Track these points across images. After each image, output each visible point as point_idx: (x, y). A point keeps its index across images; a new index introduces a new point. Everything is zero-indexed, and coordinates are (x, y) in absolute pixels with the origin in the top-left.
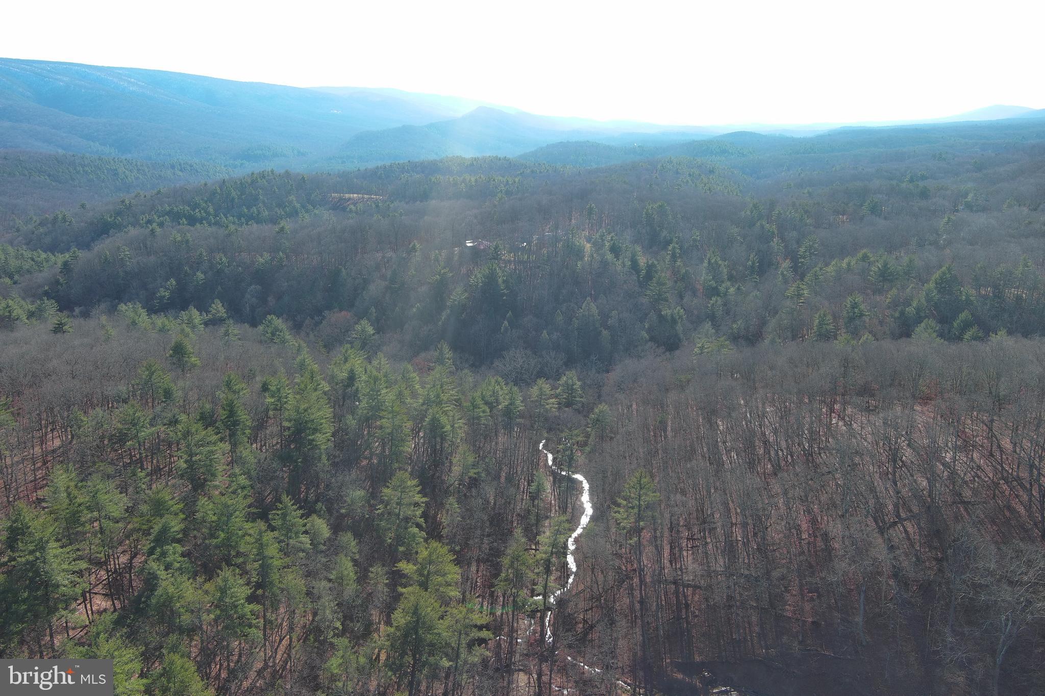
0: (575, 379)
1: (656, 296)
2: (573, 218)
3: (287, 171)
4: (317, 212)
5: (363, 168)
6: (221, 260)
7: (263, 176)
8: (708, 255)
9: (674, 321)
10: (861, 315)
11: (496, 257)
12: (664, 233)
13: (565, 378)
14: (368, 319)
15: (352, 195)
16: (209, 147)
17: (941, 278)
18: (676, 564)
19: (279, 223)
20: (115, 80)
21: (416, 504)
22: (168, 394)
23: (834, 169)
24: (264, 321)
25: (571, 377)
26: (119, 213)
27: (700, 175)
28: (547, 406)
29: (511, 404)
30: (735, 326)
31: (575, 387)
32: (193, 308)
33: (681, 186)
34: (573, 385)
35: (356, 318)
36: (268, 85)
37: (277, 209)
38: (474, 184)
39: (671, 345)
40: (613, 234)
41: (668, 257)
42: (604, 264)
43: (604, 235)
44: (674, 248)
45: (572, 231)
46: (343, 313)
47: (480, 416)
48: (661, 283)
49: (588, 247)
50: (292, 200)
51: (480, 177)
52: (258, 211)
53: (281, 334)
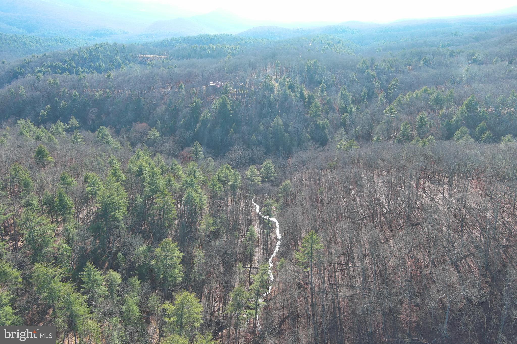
0: (271, 164)
1: (314, 114)
2: (268, 68)
3: (115, 43)
4: (131, 65)
5: (156, 41)
6: (75, 94)
7: (101, 45)
8: (341, 90)
9: (324, 128)
10: (426, 124)
11: (226, 92)
12: (317, 77)
13: (265, 163)
14: (156, 128)
15: (150, 56)
17: (469, 103)
18: (332, 281)
23: (401, 41)
24: (98, 130)
25: (269, 163)
26: (23, 67)
27: (333, 44)
29: (235, 182)
30: (356, 129)
31: (271, 168)
32: (60, 121)
33: (324, 50)
34: (270, 167)
35: (150, 127)
37: (109, 64)
38: (214, 49)
40: (290, 78)
41: (320, 91)
42: (286, 96)
43: (285, 79)
44: (323, 86)
45: (268, 76)
46: (142, 124)
47: (217, 191)
48: (316, 107)
49: (276, 85)
50: (118, 59)
51: (218, 46)
52: (99, 65)
53: (107, 137)
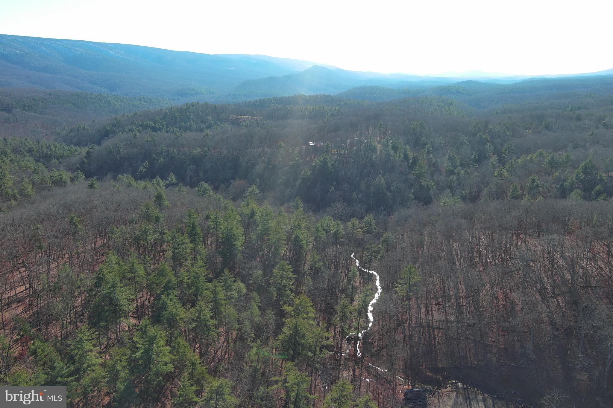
0: (372, 219)
1: (418, 175)
2: (370, 130)
3: (206, 102)
4: (223, 125)
5: (247, 101)
6: (173, 151)
7: (193, 105)
8: (449, 152)
9: (428, 188)
10: (538, 187)
11: (327, 151)
12: (423, 139)
13: (366, 218)
14: (255, 185)
15: (242, 116)
16: (160, 89)
17: (586, 166)
18: (429, 317)
19: (204, 132)
20: (108, 50)
21: (290, 279)
22: (157, 219)
23: (525, 103)
24: (198, 185)
25: (370, 218)
26: (114, 125)
27: (444, 106)
28: (357, 233)
29: (337, 231)
30: (464, 192)
31: (372, 223)
32: (159, 177)
33: (433, 112)
34: (371, 222)
35: (249, 184)
37: (201, 124)
38: (312, 110)
39: (426, 201)
40: (394, 139)
41: (425, 153)
42: (388, 155)
43: (388, 140)
44: (429, 147)
45: (370, 137)
46: (242, 181)
47: (321, 237)
48: (421, 167)
49: (379, 147)
50: (209, 119)
51: (316, 107)
52: (190, 125)
53: (208, 192)
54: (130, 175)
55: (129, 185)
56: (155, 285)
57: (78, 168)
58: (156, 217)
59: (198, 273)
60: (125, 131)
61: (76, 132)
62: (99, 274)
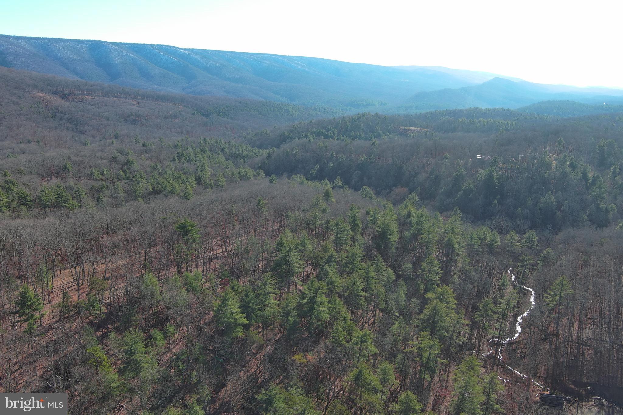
0: (535, 235)
1: (597, 195)
4: (391, 136)
5: (418, 113)
6: (342, 157)
7: (364, 115)
9: (607, 211)
11: (494, 164)
12: (610, 159)
13: (528, 234)
14: (416, 193)
15: (411, 128)
16: (334, 99)
19: (372, 140)
21: (438, 273)
22: (324, 210)
24: (362, 189)
25: (532, 234)
26: (291, 132)
28: (515, 247)
29: (493, 240)
32: (327, 180)
34: (533, 238)
35: (410, 192)
36: (369, 65)
37: (369, 133)
38: (485, 124)
39: (602, 224)
40: (573, 157)
41: (610, 174)
42: (564, 174)
43: (566, 157)
44: (615, 168)
46: (403, 188)
47: (475, 244)
48: (601, 188)
49: (554, 163)
50: (379, 129)
51: (490, 120)
52: (360, 134)
53: (370, 196)
54: (302, 176)
55: (302, 183)
56: (319, 258)
57: (259, 168)
58: (324, 209)
59: (355, 254)
60: (301, 138)
61: (259, 136)
62: (280, 241)
